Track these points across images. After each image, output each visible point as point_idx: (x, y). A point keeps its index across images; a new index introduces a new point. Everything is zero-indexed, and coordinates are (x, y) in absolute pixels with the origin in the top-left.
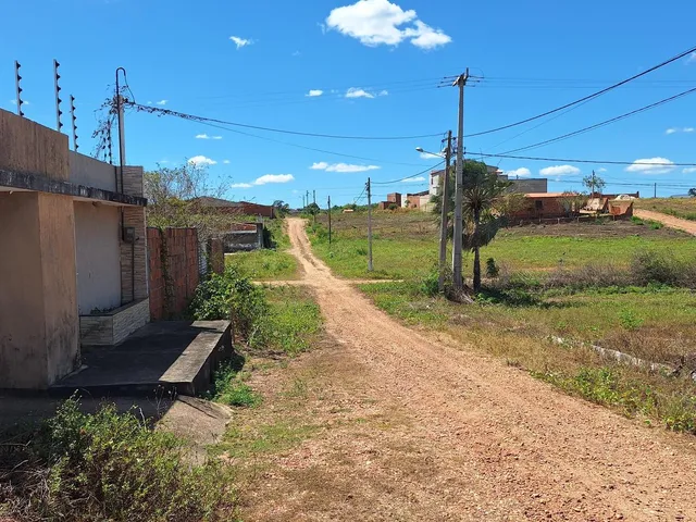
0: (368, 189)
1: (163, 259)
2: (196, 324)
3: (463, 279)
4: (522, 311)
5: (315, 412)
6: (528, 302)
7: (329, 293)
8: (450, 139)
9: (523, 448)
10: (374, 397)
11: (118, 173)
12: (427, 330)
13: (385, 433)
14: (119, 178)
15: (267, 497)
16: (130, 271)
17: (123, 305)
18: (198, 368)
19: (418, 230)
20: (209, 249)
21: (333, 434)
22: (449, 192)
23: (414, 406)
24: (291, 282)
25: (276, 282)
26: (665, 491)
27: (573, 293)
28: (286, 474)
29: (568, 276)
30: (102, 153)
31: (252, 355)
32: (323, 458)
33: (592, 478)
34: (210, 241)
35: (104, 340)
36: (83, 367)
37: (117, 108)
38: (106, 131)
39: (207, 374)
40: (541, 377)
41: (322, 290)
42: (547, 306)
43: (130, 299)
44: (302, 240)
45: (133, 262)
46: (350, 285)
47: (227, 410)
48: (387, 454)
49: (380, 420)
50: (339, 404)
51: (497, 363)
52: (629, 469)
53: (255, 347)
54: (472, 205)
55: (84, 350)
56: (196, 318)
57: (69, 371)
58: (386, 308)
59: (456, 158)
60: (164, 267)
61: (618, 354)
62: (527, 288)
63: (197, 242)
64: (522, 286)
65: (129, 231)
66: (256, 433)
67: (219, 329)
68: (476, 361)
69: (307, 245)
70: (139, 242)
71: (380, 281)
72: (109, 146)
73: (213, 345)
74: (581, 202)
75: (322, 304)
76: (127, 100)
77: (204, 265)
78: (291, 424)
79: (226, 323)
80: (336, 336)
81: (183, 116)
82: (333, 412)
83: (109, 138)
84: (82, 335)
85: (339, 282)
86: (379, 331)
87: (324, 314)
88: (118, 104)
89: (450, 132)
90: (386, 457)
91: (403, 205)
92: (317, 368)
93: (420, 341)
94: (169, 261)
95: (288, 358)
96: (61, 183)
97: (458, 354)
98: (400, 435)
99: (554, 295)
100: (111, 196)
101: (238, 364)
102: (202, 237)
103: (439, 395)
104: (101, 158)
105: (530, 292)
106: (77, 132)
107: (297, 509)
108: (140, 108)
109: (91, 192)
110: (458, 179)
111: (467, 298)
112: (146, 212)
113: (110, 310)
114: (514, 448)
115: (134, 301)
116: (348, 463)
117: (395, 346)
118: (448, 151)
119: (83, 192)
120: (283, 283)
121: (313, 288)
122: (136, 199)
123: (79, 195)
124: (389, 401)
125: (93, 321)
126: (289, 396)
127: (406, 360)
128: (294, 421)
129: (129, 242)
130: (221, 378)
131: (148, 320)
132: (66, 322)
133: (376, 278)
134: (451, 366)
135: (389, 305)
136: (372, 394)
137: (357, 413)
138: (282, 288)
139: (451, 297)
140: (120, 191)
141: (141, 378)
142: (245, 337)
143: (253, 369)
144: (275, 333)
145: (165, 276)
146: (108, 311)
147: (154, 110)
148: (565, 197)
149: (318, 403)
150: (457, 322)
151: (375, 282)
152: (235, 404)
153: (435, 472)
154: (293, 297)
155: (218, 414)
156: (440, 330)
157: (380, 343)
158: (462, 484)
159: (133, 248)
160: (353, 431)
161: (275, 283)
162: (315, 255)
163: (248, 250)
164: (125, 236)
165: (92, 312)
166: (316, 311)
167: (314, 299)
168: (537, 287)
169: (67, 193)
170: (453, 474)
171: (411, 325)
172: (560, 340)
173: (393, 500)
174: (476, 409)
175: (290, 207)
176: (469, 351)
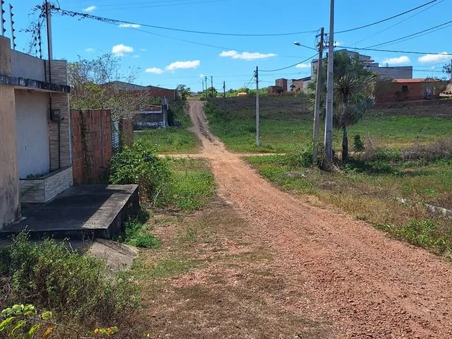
0: (257, 76)
1: (83, 135)
2: (110, 187)
3: (334, 152)
4: (380, 179)
5: (201, 251)
6: (387, 171)
7: (223, 164)
8: (322, 35)
9: (351, 273)
10: (247, 241)
11: (47, 65)
12: (299, 194)
13: (251, 264)
14: (47, 69)
15: (161, 303)
16: (56, 144)
17: (52, 172)
18: (112, 219)
19: (300, 110)
20: (120, 127)
21: (213, 265)
22: (322, 79)
23: (277, 247)
24: (191, 156)
25: (179, 155)
26: (443, 299)
27: (426, 165)
28: (176, 289)
29: (424, 150)
30: (34, 49)
31: (155, 212)
32: (204, 279)
33: (393, 291)
34: (121, 121)
35: (38, 198)
36: (23, 218)
37: (46, 13)
38: (37, 32)
39: (119, 224)
40: (381, 228)
41: (216, 162)
42: (402, 174)
43: (57, 167)
44: (201, 119)
45: (59, 138)
46: (241, 158)
47: (134, 250)
48: (250, 277)
49: (249, 256)
50: (220, 245)
51: (350, 218)
52: (424, 286)
53: (158, 206)
54: (342, 90)
55: (23, 206)
56: (111, 183)
57: (13, 220)
58: (269, 177)
59: (327, 51)
60: (84, 143)
61: (444, 210)
62: (389, 159)
63: (111, 121)
64: (384, 158)
65: (56, 113)
66: (156, 265)
67: (129, 191)
68: (333, 217)
69: (205, 124)
70: (64, 121)
71: (265, 154)
72: (40, 44)
73: (124, 203)
74: (442, 87)
75: (216, 173)
76: (53, 7)
77: (117, 140)
78: (182, 259)
79: (135, 186)
80: (225, 198)
81: (99, 19)
82: (214, 251)
83: (39, 37)
84: (22, 194)
85: (231, 155)
86: (261, 194)
87: (217, 181)
88: (47, 9)
89: (323, 29)
90: (249, 278)
91: (289, 89)
92: (206, 221)
93: (293, 202)
94: (88, 137)
95: (184, 214)
96: (5, 76)
97: (321, 211)
98: (262, 265)
99: (410, 166)
100: (42, 85)
101: (144, 218)
102: (115, 118)
103: (297, 239)
104: (33, 54)
105: (391, 164)
106: (15, 34)
107: (182, 309)
108: (64, 13)
109: (27, 82)
110: (330, 69)
111: (336, 169)
112: (69, 97)
113: (42, 175)
114: (344, 273)
115: (60, 169)
116: (221, 282)
117: (271, 205)
118: (321, 44)
119: (22, 82)
120: (184, 156)
121: (208, 160)
122: (62, 86)
123: (19, 85)
124: (259, 244)
125: (29, 184)
126: (183, 240)
127: (278, 216)
128: (185, 257)
129: (56, 122)
130: (130, 227)
131: (72, 184)
132: (10, 183)
133: (262, 152)
134: (313, 220)
135: (271, 174)
136: (246, 239)
137: (233, 251)
138: (183, 160)
139: (323, 167)
140: (48, 80)
141: (69, 226)
142: (151, 199)
143: (156, 223)
144: (175, 196)
145: (85, 149)
146: (41, 176)
147: (75, 14)
148: (428, 82)
149: (204, 245)
150: (324, 187)
151: (262, 155)
152: (141, 245)
153: (283, 288)
154: (192, 167)
155: (126, 252)
156: (310, 193)
157: (260, 203)
158: (300, 295)
159: (59, 126)
160: (227, 263)
161: (177, 156)
162: (212, 132)
163: (154, 127)
164: (53, 117)
165: (28, 177)
166: (210, 178)
167: (209, 169)
168: (397, 159)
169: (10, 84)
170: (295, 288)
171: (289, 190)
172: (403, 201)
173: (249, 303)
174: (324, 249)
175: (192, 90)
176: (329, 210)
